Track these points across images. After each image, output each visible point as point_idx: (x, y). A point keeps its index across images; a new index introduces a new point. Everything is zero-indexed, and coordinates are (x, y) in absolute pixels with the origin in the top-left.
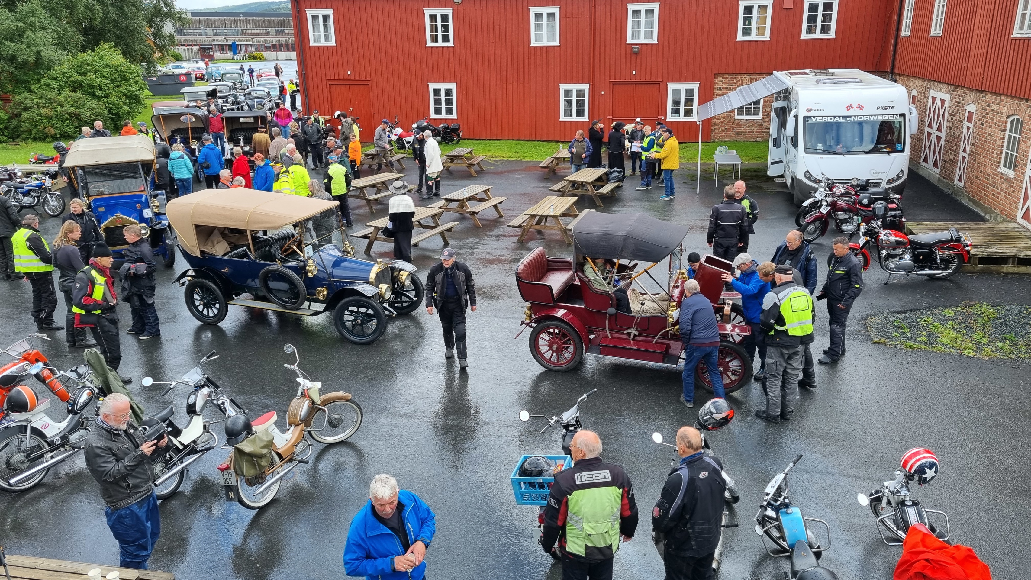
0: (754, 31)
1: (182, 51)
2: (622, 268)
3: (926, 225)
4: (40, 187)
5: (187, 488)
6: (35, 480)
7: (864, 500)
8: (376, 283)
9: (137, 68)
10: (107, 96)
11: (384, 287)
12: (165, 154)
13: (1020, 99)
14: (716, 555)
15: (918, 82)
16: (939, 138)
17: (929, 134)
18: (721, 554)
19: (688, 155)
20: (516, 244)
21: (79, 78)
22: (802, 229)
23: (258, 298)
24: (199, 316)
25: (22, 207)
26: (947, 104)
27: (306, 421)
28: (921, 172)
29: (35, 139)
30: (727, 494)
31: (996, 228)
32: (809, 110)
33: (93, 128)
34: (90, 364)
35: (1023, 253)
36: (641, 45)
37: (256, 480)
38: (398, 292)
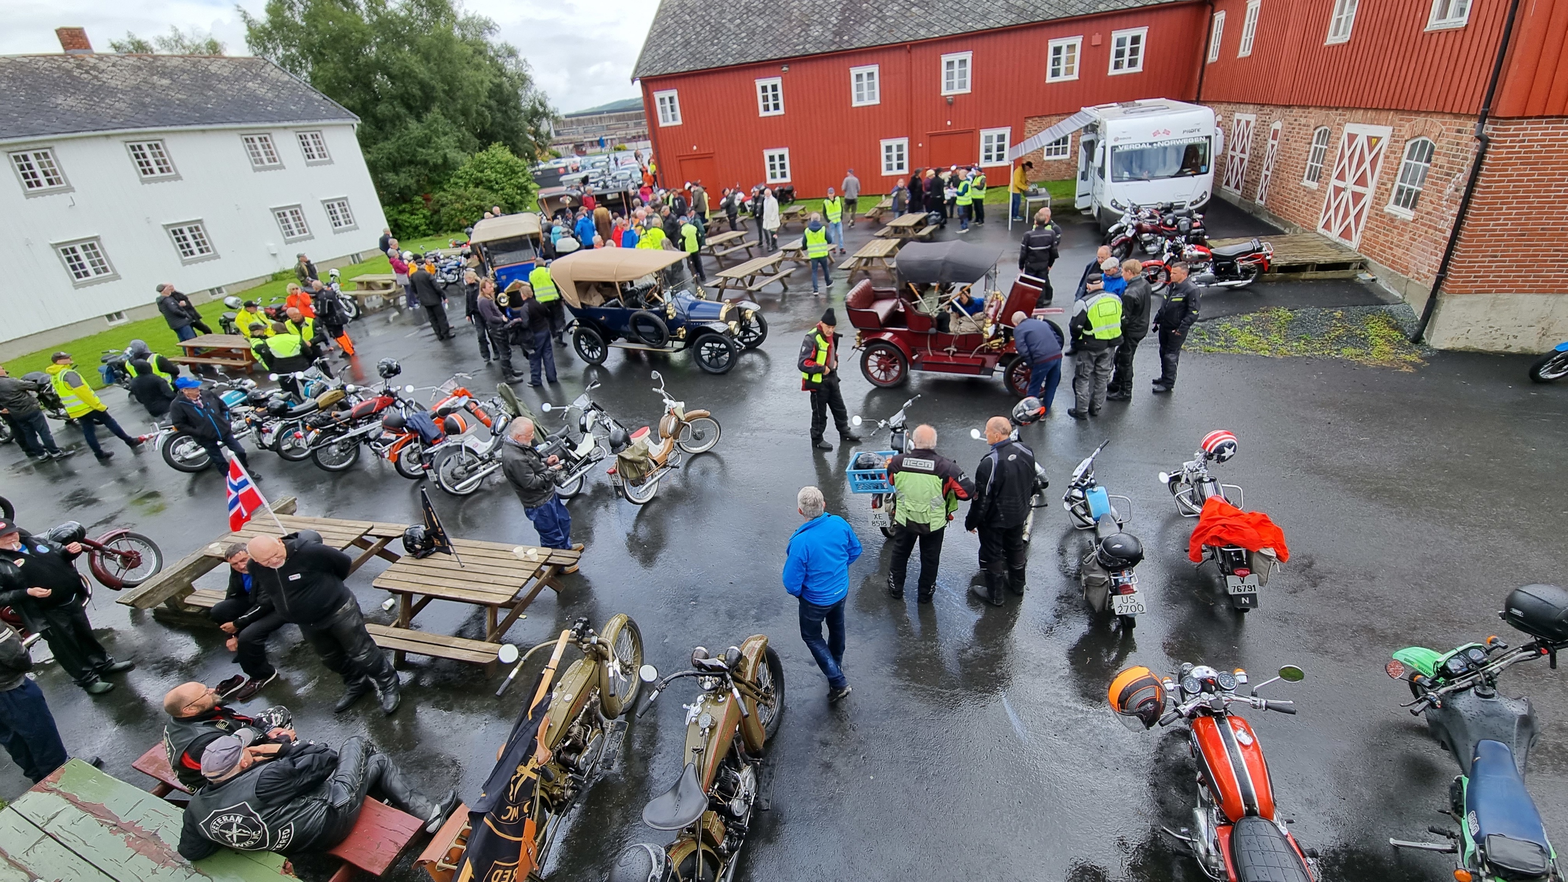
0: (1062, 71)
1: (560, 149)
3: (1228, 240)
4: (458, 266)
5: (587, 490)
6: (474, 487)
7: (1164, 478)
8: (726, 321)
9: (523, 164)
10: (502, 189)
11: (733, 324)
12: (549, 230)
13: (1330, 108)
14: (1028, 529)
15: (1224, 106)
16: (1242, 160)
17: (1232, 157)
18: (1032, 530)
20: (846, 285)
21: (479, 175)
23: (631, 341)
24: (586, 358)
25: (448, 284)
26: (1252, 125)
27: (675, 434)
28: (1223, 194)
29: (453, 231)
30: (1038, 481)
31: (1296, 239)
32: (1116, 139)
34: (502, 396)
35: (1322, 259)
36: (955, 96)
37: (638, 482)
38: (746, 329)
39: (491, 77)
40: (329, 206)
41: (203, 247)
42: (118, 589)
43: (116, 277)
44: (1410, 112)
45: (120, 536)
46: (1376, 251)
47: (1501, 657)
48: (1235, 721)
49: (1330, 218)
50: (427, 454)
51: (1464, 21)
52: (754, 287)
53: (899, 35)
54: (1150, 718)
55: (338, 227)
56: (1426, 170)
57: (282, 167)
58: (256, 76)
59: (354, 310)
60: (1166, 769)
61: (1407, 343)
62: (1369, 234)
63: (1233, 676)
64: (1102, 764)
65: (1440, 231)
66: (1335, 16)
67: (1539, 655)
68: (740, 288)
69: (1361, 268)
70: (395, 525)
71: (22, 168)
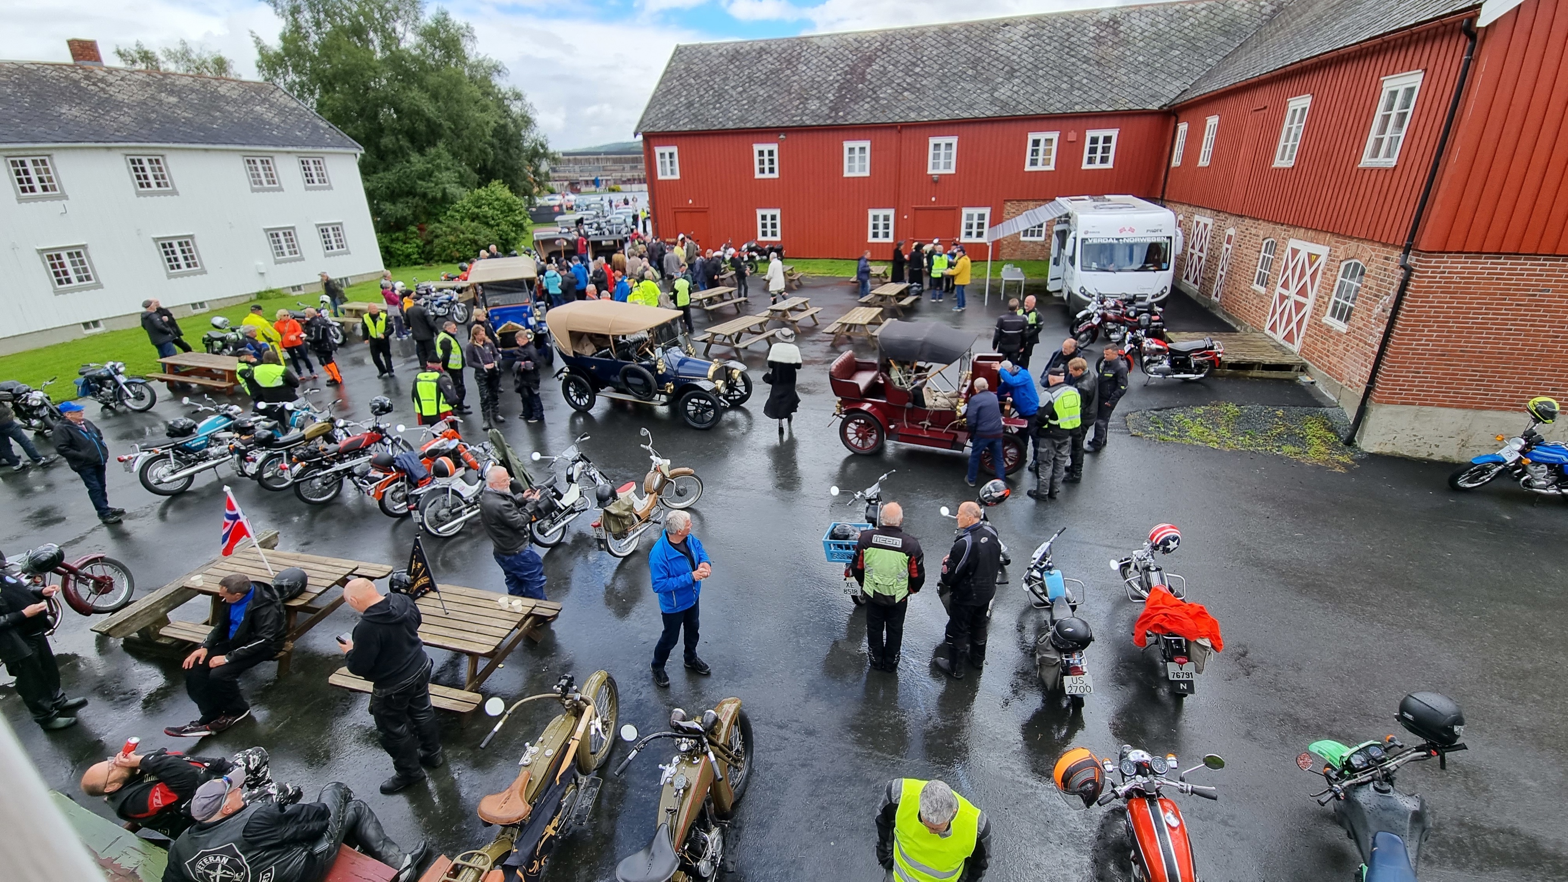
0: (1040, 162)
1: (555, 185)
2: (919, 369)
3: (1185, 334)
4: (450, 300)
5: (568, 539)
6: (457, 529)
7: (1115, 565)
8: (713, 380)
9: (521, 202)
10: (498, 225)
11: (720, 383)
13: (1276, 223)
14: (990, 606)
15: (1184, 208)
16: (1200, 258)
17: (1192, 255)
19: (979, 273)
20: (829, 348)
21: (476, 210)
22: (1075, 337)
23: (619, 391)
24: (574, 405)
25: (437, 316)
26: (1209, 227)
27: (659, 491)
28: (1182, 288)
29: (445, 261)
30: (1001, 558)
31: (1246, 338)
32: (1086, 233)
33: (488, 251)
34: (493, 442)
35: (1268, 360)
36: (940, 175)
37: (621, 535)
38: (731, 387)
39: (497, 118)
40: (323, 230)
41: (191, 261)
42: (88, 615)
43: (99, 286)
44: (1344, 236)
45: (95, 560)
46: (1315, 356)
47: (1396, 756)
48: (1166, 804)
49: (1275, 322)
50: (413, 495)
51: (1393, 162)
52: (741, 345)
53: (891, 115)
54: (1090, 798)
55: (330, 251)
56: (1358, 290)
57: (280, 189)
58: (264, 101)
59: (341, 337)
60: (1106, 846)
61: (1341, 444)
62: (1309, 340)
63: (1164, 760)
64: (1047, 838)
65: (1369, 345)
66: (1282, 143)
67: (1429, 756)
68: (727, 345)
69: (1302, 370)
70: (377, 566)
71: (18, 173)
